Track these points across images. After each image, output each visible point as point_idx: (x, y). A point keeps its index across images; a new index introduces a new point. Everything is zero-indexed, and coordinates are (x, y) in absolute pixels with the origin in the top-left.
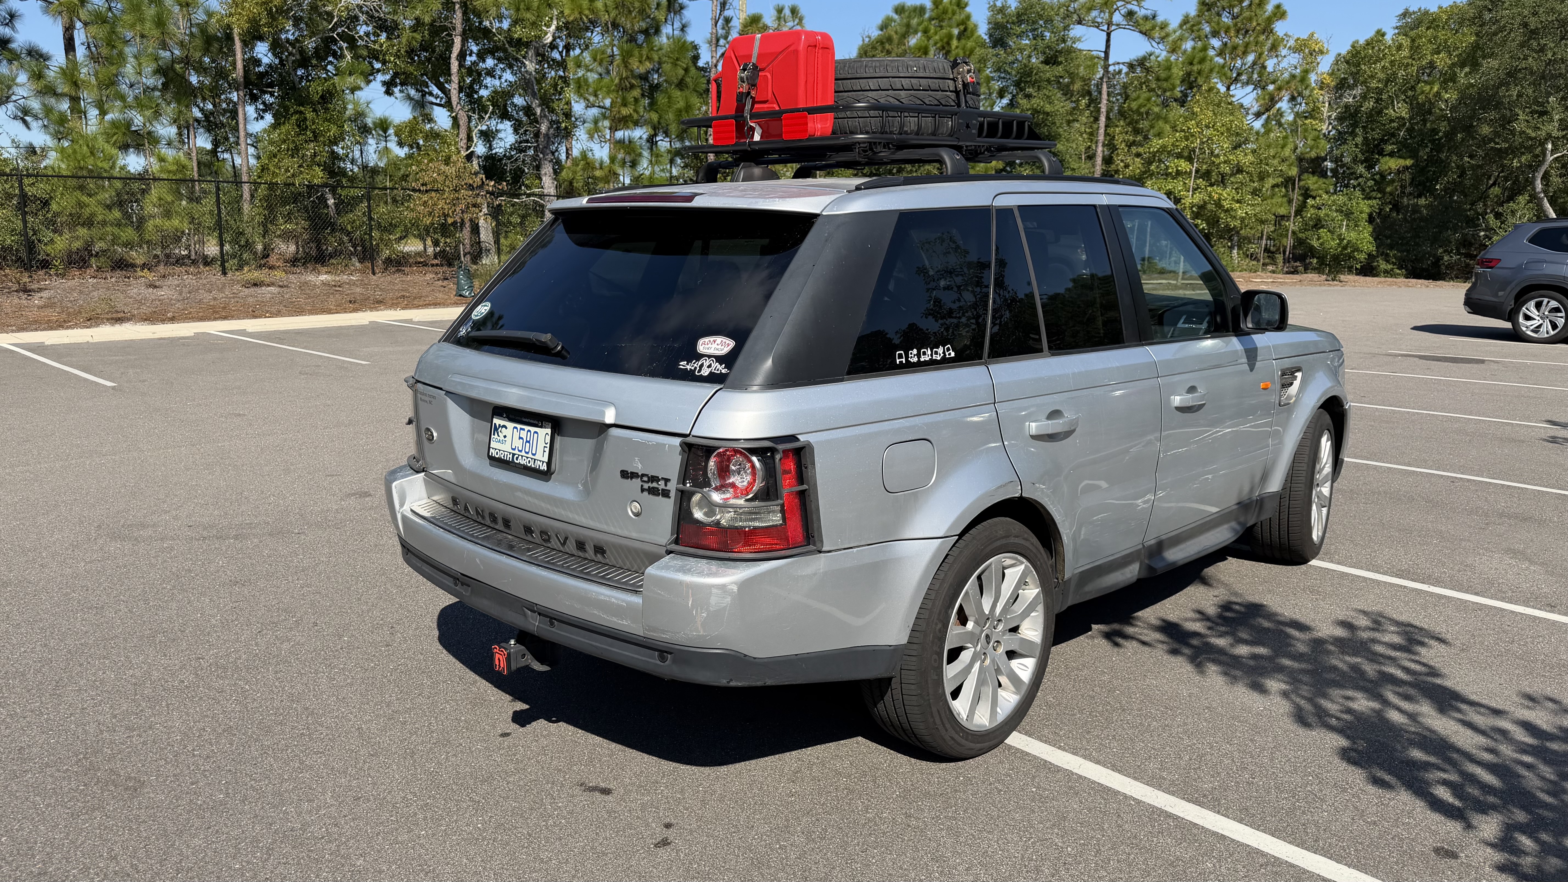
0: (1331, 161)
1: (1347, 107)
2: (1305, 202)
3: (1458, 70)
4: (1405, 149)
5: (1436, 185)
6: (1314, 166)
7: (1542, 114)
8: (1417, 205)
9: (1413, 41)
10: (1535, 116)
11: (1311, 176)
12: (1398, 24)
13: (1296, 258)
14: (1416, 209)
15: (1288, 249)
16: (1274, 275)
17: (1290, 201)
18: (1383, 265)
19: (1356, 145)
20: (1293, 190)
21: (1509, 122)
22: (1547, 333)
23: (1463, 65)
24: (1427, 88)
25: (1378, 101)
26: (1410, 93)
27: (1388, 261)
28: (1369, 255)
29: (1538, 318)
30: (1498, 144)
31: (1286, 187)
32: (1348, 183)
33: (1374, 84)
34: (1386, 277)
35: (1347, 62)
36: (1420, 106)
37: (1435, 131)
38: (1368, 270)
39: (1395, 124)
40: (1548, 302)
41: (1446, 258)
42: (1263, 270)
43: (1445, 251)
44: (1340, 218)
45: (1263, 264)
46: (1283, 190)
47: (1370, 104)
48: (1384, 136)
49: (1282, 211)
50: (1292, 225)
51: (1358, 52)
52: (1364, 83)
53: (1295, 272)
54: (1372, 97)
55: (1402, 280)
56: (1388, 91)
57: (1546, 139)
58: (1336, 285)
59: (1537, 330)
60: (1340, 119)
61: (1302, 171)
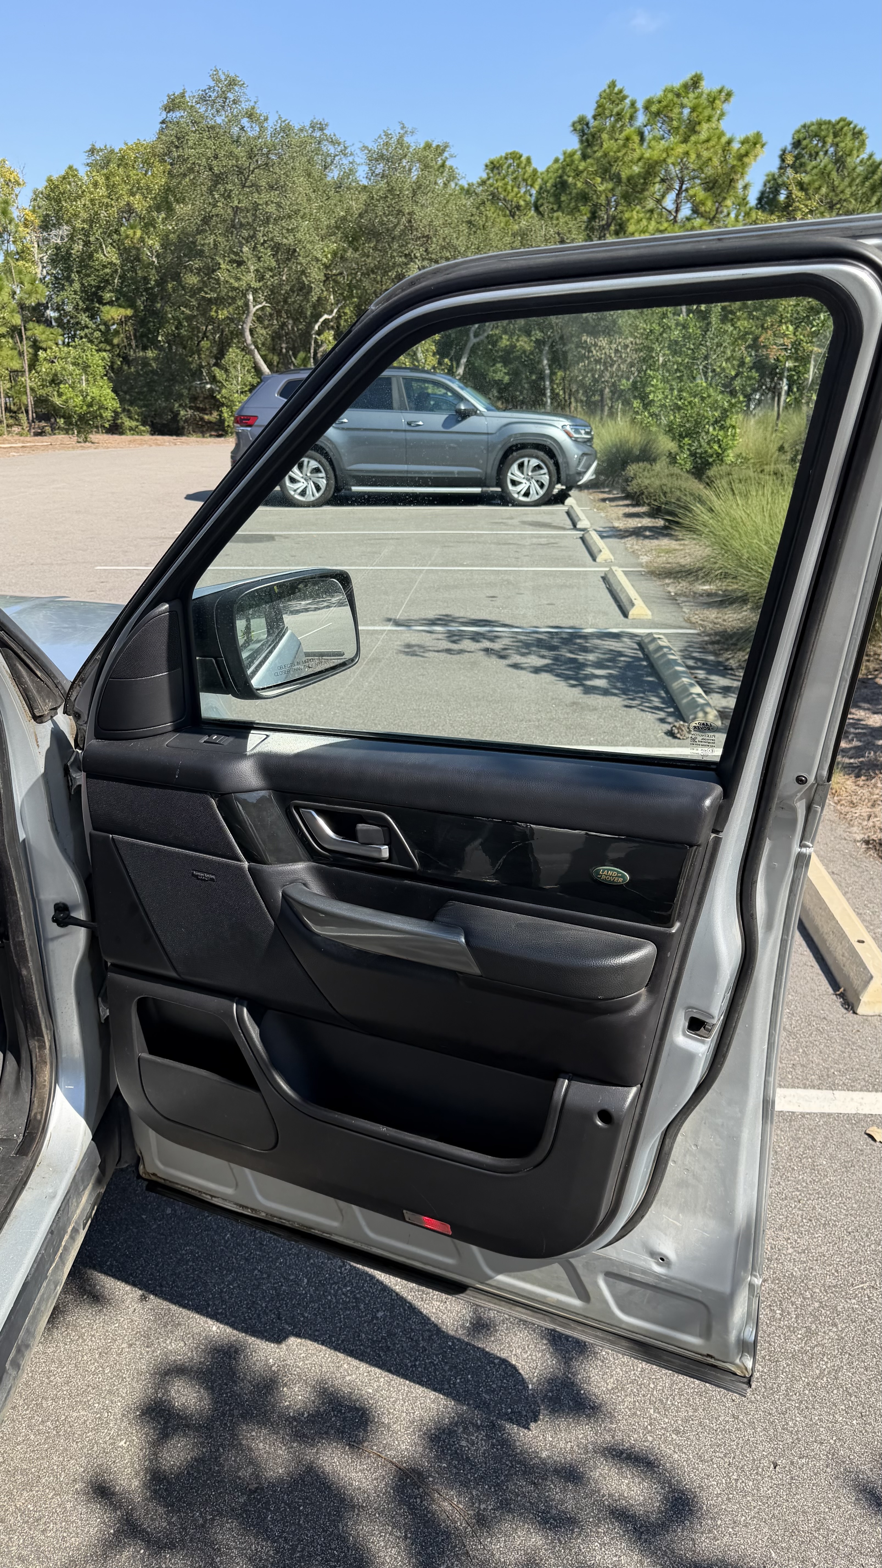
0: (53, 309)
1: (58, 248)
2: (36, 355)
3: (155, 214)
4: (125, 299)
5: (157, 337)
6: (36, 313)
7: (240, 263)
8: (146, 358)
9: (107, 178)
10: (235, 265)
11: (36, 325)
12: (89, 161)
13: (40, 417)
14: (145, 363)
15: (30, 408)
16: (22, 438)
17: (21, 354)
18: (128, 423)
19: (75, 292)
20: (21, 341)
21: (214, 271)
22: (313, 495)
23: (158, 210)
24: (130, 232)
25: (87, 243)
26: (115, 237)
27: (130, 418)
28: (115, 412)
29: (302, 480)
30: (206, 293)
31: (12, 337)
32: (75, 334)
33: (78, 224)
34: (133, 434)
35: (48, 197)
36: (127, 250)
37: (146, 280)
38: (115, 429)
39: (108, 270)
40: (309, 462)
41: (182, 413)
42: (9, 432)
43: (180, 405)
44: (78, 372)
45: (8, 426)
46: (11, 341)
47: (78, 247)
48: (101, 282)
49: (15, 365)
50: (28, 381)
51: (57, 187)
52: (68, 222)
53: (41, 433)
54: (79, 239)
55: (148, 437)
56: (94, 234)
57: (247, 290)
58: (89, 447)
59: (303, 493)
60: (53, 262)
61: (26, 320)
